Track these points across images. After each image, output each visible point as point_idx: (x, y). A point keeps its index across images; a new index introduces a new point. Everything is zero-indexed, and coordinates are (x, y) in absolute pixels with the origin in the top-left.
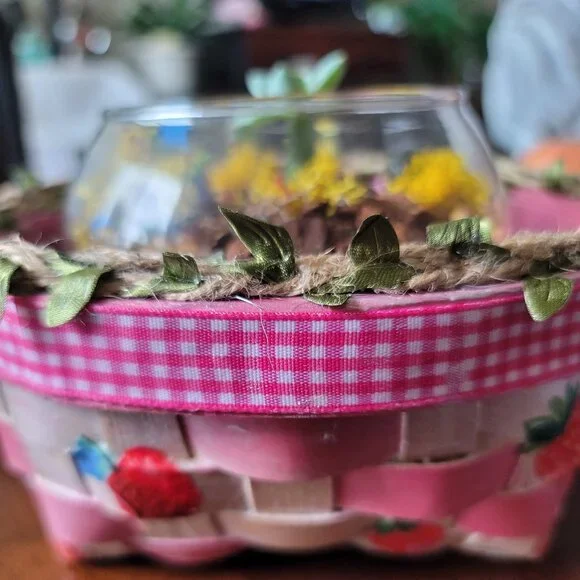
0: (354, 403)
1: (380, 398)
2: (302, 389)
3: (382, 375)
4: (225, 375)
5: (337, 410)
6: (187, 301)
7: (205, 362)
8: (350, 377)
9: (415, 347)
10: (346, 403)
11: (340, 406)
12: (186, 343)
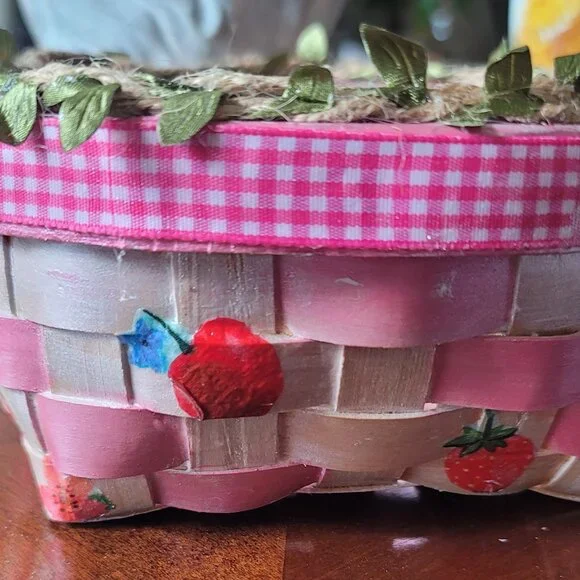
0: (484, 239)
1: (509, 234)
2: (434, 222)
3: (514, 208)
4: (354, 205)
5: (467, 247)
6: (320, 122)
7: (334, 190)
8: (482, 208)
9: (545, 179)
10: (476, 239)
11: (470, 242)
12: (317, 167)
